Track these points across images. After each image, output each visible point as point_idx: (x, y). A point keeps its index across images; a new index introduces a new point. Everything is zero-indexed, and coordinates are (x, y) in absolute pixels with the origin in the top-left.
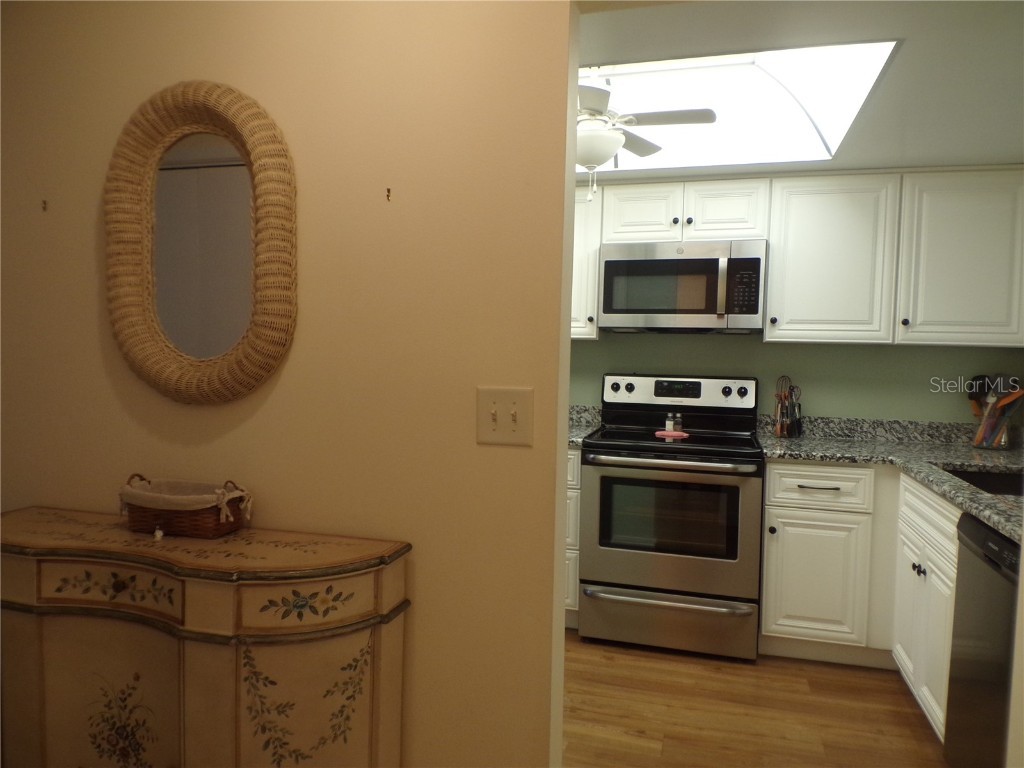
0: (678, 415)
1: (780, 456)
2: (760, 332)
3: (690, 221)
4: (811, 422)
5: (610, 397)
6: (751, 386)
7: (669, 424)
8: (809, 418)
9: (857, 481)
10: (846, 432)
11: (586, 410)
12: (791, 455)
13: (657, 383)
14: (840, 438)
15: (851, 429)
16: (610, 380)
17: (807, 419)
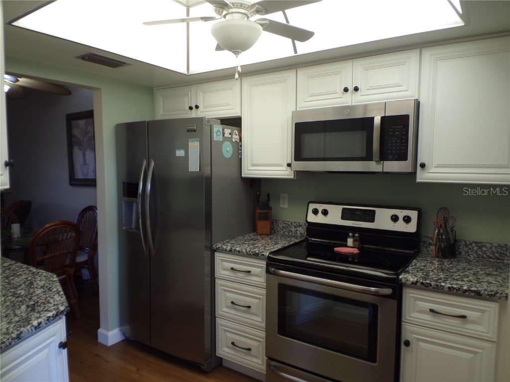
0: (357, 235)
1: (413, 283)
2: (413, 174)
3: (356, 89)
4: (466, 245)
5: (312, 218)
6: (414, 215)
7: (350, 242)
8: (465, 242)
9: (483, 312)
10: (497, 255)
11: (300, 226)
12: (422, 283)
13: (344, 209)
14: (492, 260)
15: (501, 253)
16: (312, 206)
17: (463, 243)
